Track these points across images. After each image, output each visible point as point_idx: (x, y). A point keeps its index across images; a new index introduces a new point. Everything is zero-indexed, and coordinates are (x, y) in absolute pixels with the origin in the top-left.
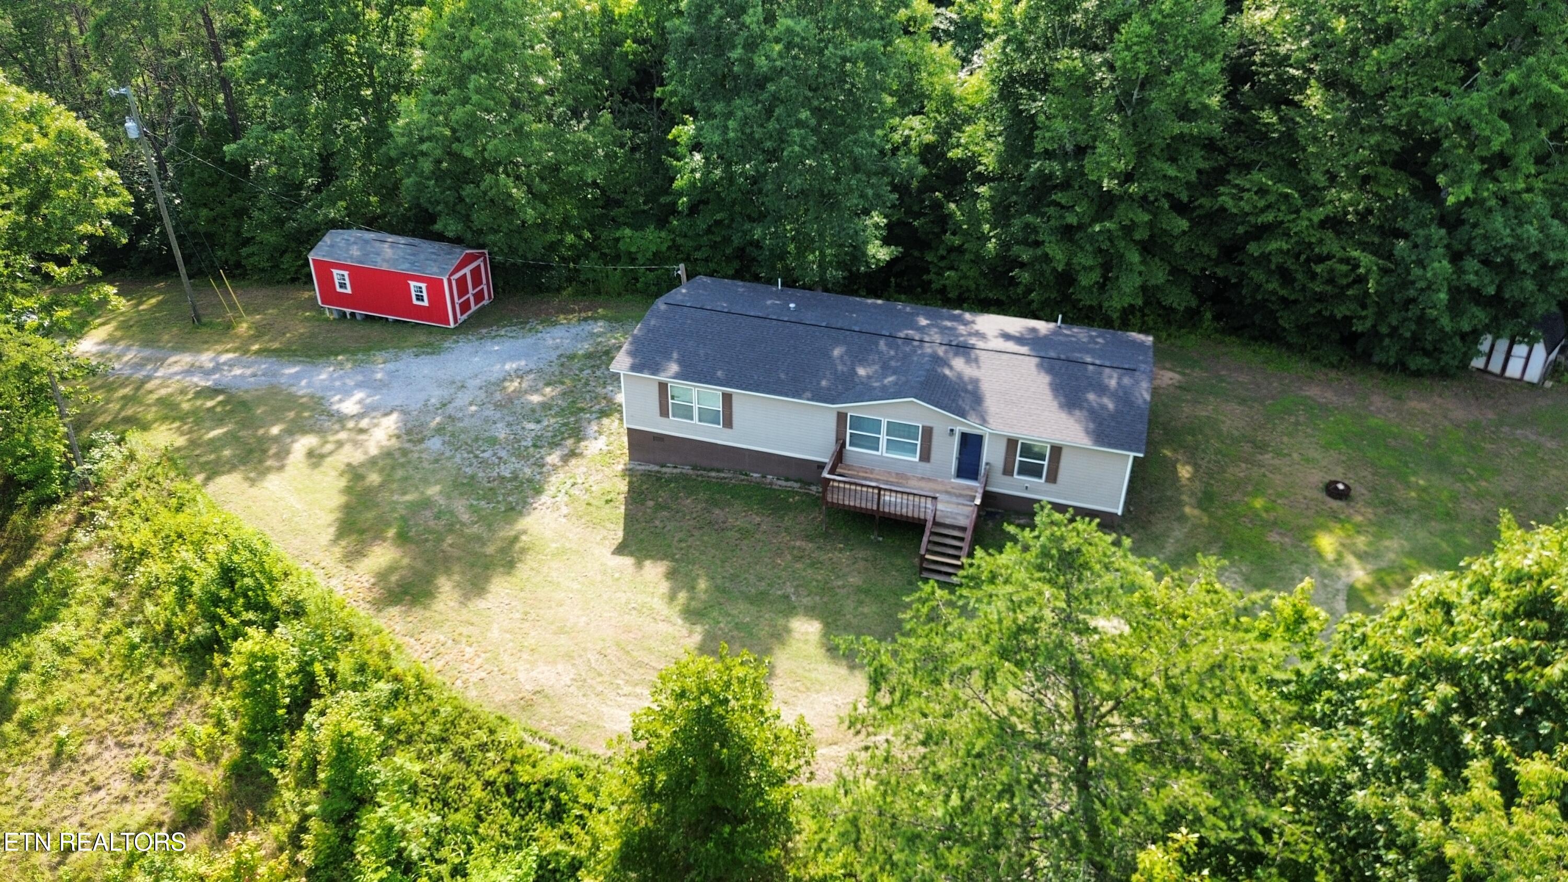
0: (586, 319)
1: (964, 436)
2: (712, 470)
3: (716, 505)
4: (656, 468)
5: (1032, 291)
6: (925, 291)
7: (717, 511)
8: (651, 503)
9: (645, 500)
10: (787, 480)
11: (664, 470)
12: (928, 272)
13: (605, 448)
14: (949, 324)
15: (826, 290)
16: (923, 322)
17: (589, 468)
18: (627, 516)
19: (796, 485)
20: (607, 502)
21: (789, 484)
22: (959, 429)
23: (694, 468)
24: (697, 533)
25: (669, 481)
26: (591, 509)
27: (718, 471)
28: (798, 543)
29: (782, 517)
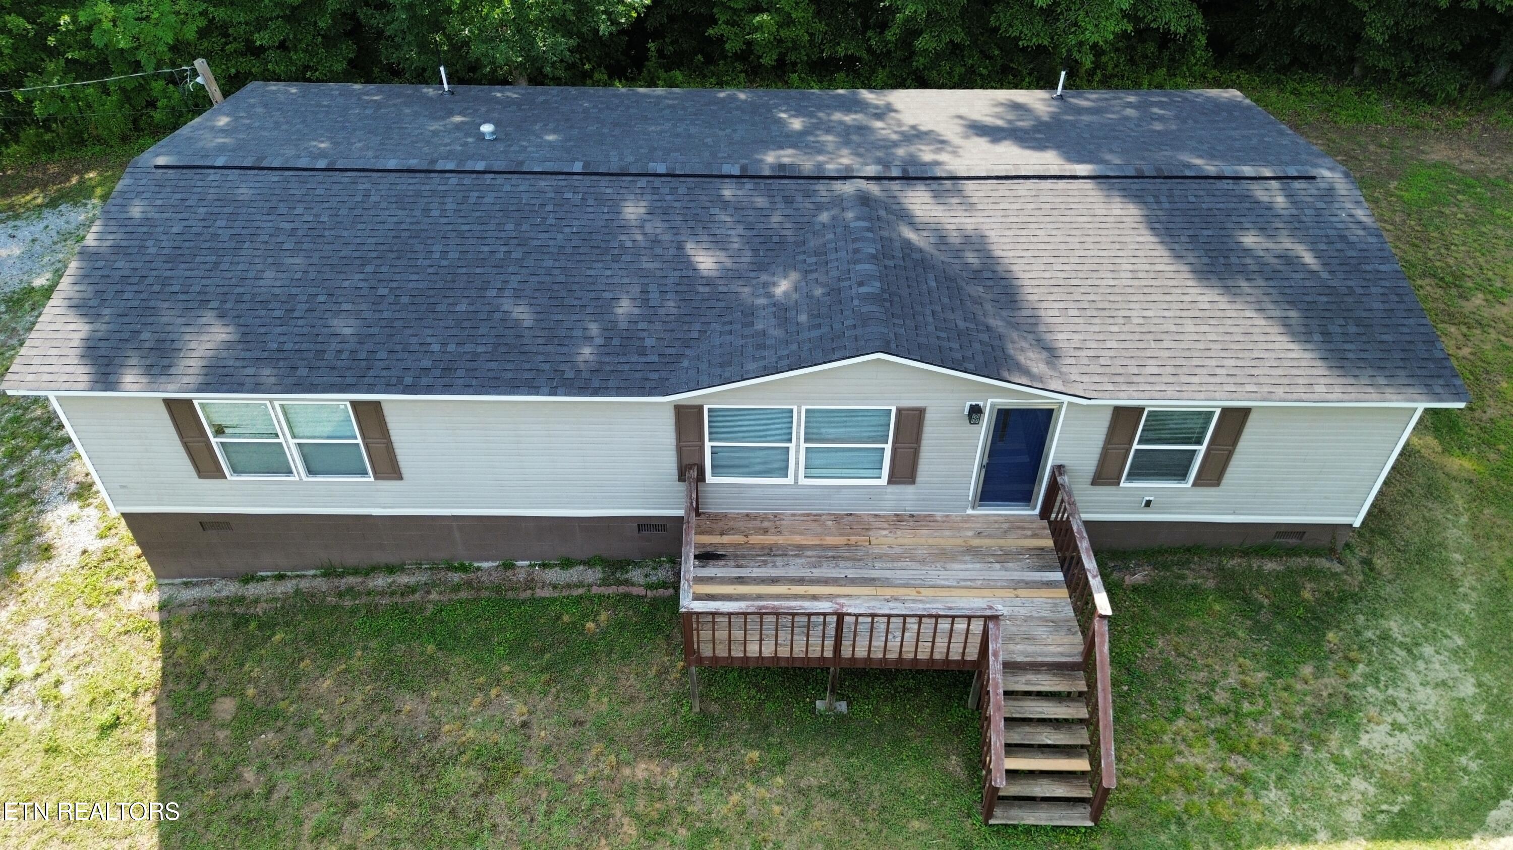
0: (53, 204)
1: (1005, 417)
2: (372, 570)
3: (402, 684)
4: (231, 589)
5: (918, 33)
6: (710, 60)
7: (408, 703)
8: (226, 707)
9: (210, 698)
10: (567, 564)
11: (253, 590)
12: (713, 21)
13: (96, 545)
14: (849, 119)
15: (537, 79)
16: (797, 124)
17: (52, 619)
18: (162, 767)
19: (592, 575)
20: (106, 730)
21: (574, 574)
22: (990, 404)
23: (329, 572)
24: (362, 794)
25: (268, 625)
26: (60, 764)
27: (391, 569)
28: (642, 771)
29: (579, 689)
